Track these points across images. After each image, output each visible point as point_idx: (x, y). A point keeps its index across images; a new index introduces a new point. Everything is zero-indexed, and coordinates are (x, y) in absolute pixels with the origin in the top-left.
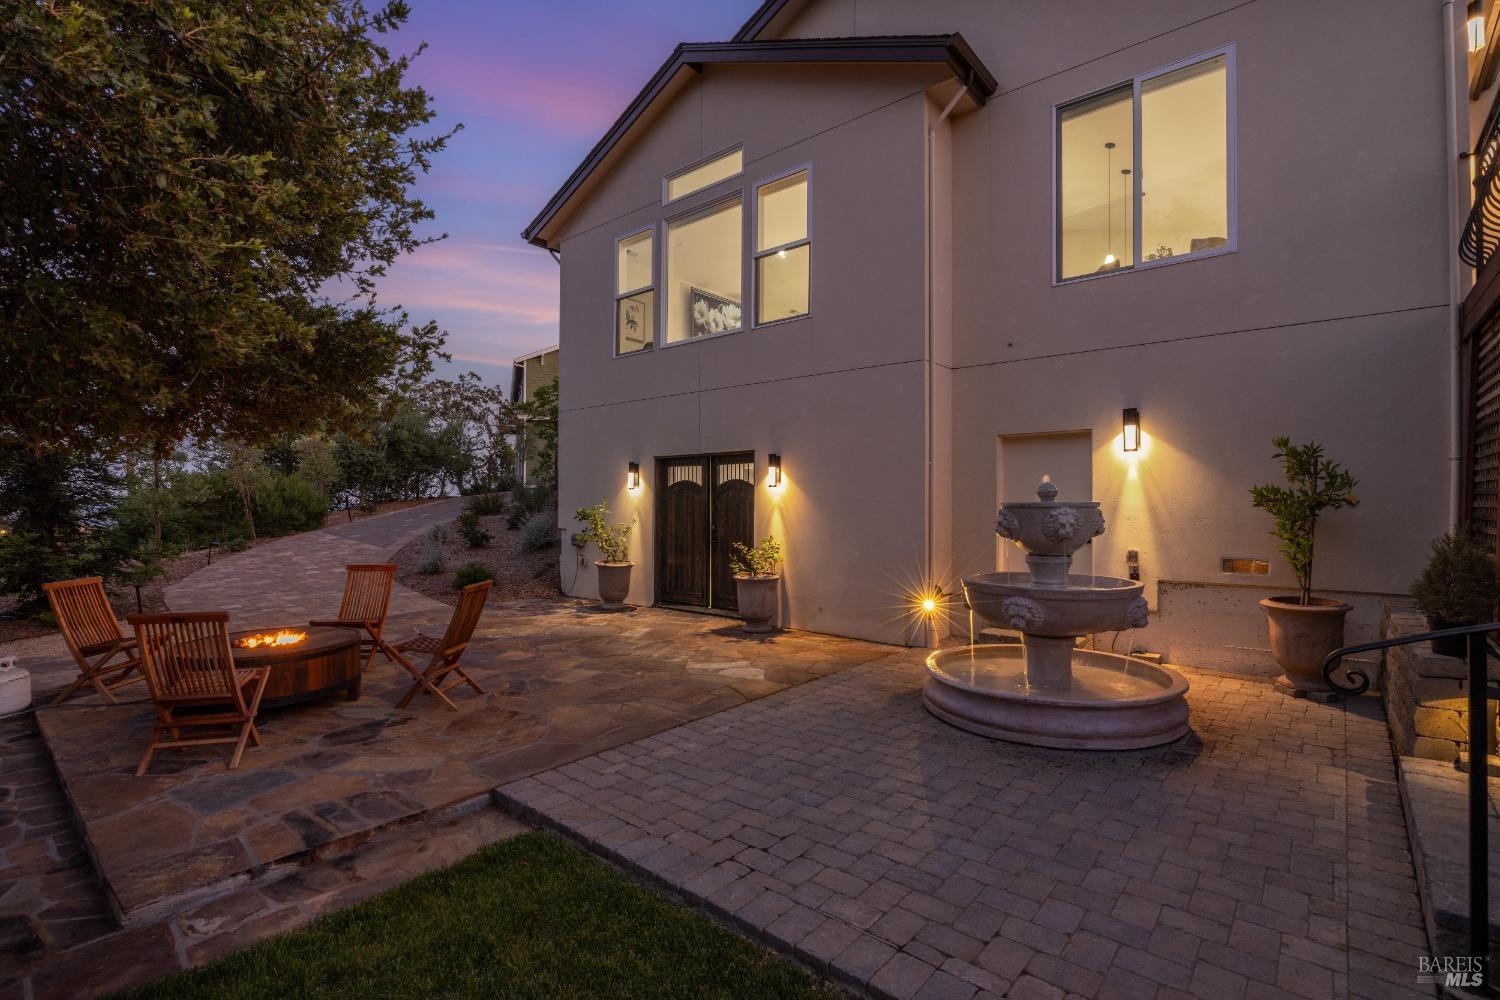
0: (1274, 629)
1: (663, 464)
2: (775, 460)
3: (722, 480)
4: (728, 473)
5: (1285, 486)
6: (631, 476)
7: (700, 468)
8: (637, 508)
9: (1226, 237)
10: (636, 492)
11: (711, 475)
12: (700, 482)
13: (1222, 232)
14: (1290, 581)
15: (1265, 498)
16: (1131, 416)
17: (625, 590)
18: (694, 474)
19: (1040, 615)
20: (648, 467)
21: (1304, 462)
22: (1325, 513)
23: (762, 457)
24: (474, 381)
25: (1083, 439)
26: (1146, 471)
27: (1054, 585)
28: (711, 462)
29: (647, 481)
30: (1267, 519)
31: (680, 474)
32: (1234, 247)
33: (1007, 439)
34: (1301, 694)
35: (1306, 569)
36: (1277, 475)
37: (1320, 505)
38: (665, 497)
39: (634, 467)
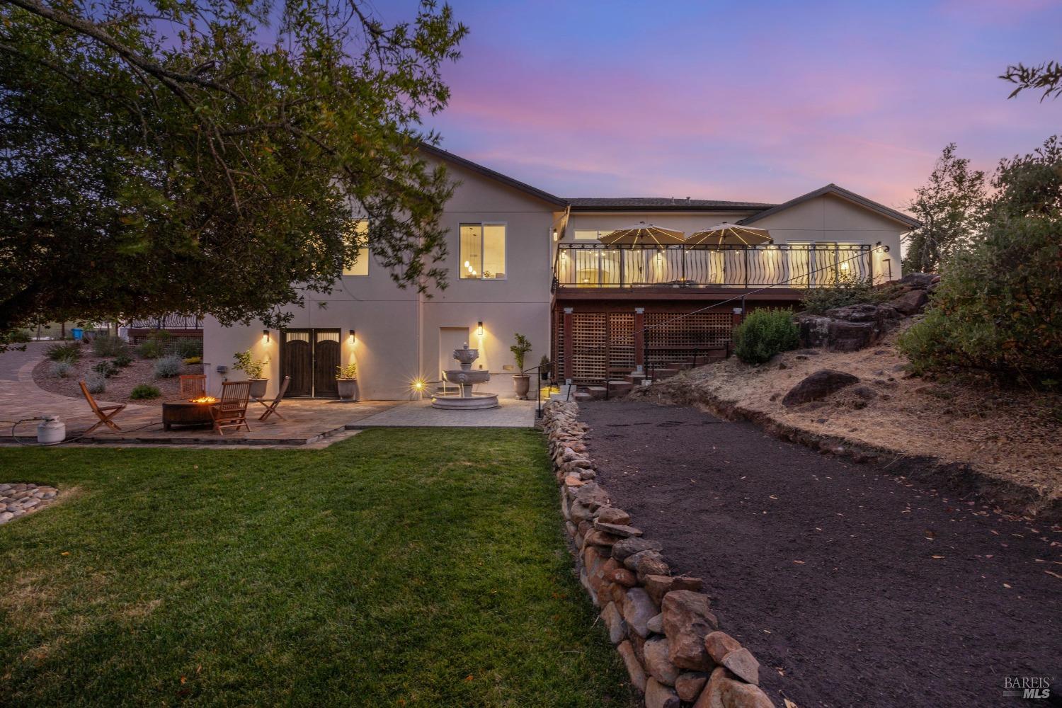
0: (515, 383)
1: (284, 332)
2: (352, 332)
3: (319, 340)
4: (324, 337)
5: (517, 346)
6: (264, 337)
7: (307, 334)
8: (268, 353)
9: (504, 273)
10: (268, 344)
11: (313, 337)
12: (307, 341)
13: (503, 272)
14: (519, 371)
15: (513, 349)
16: (480, 324)
17: (264, 392)
18: (304, 337)
19: (467, 378)
20: (275, 333)
21: (521, 340)
22: (525, 353)
23: (345, 331)
25: (466, 330)
26: (485, 343)
27: (467, 371)
28: (313, 332)
29: (275, 339)
30: (514, 355)
31: (294, 336)
32: (506, 279)
33: (442, 329)
34: (521, 399)
35: (521, 367)
36: (516, 343)
37: (524, 351)
38: (286, 347)
39: (267, 333)
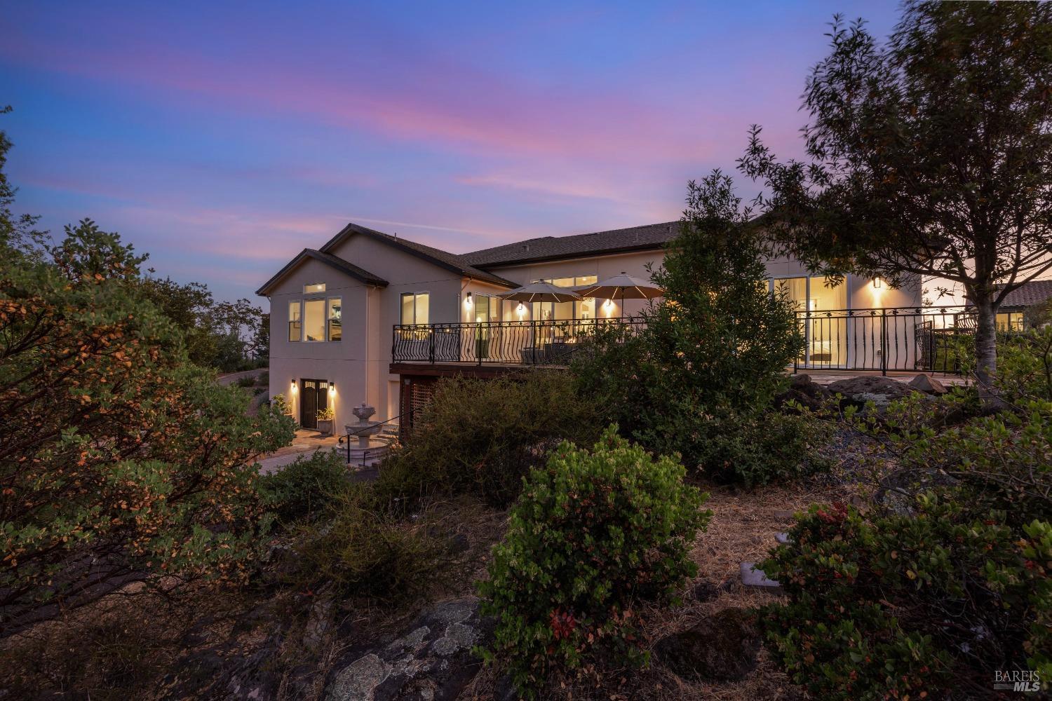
1: (303, 381)
2: (332, 384)
3: (319, 387)
4: (323, 385)
6: (292, 384)
7: (314, 383)
10: (294, 390)
11: (317, 385)
12: (314, 388)
18: (312, 385)
20: (298, 381)
23: (329, 383)
24: (247, 303)
28: (318, 382)
29: (298, 386)
31: (308, 385)
38: (304, 391)
39: (294, 381)
